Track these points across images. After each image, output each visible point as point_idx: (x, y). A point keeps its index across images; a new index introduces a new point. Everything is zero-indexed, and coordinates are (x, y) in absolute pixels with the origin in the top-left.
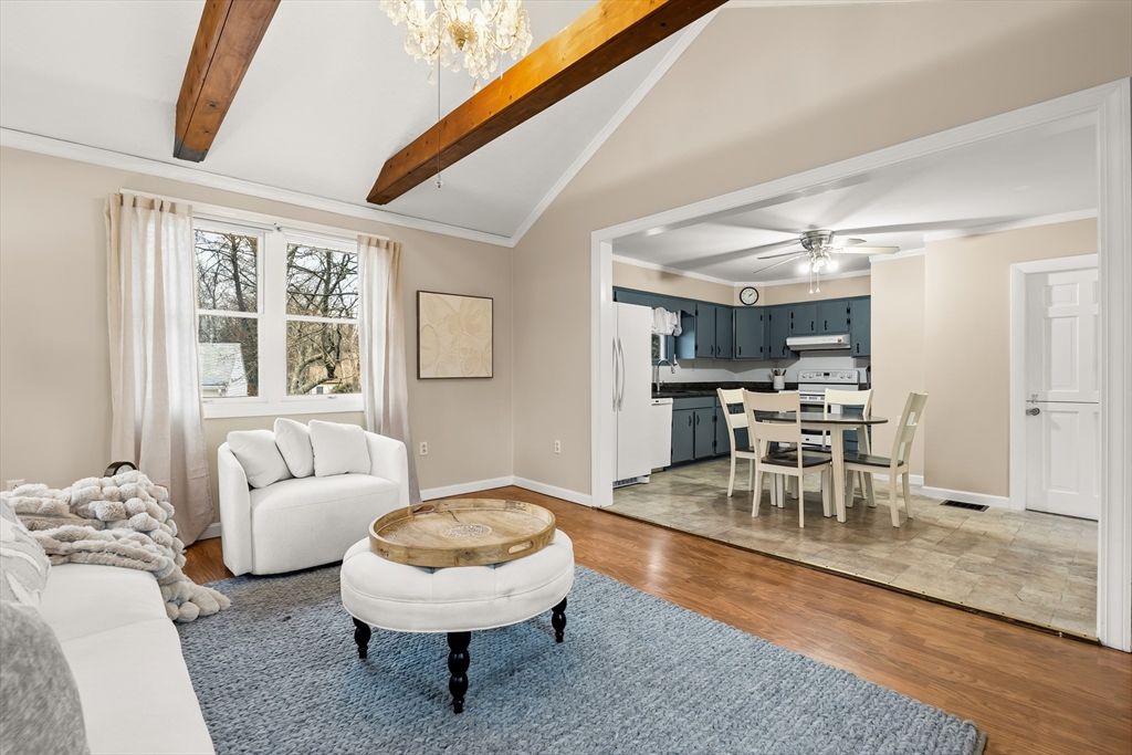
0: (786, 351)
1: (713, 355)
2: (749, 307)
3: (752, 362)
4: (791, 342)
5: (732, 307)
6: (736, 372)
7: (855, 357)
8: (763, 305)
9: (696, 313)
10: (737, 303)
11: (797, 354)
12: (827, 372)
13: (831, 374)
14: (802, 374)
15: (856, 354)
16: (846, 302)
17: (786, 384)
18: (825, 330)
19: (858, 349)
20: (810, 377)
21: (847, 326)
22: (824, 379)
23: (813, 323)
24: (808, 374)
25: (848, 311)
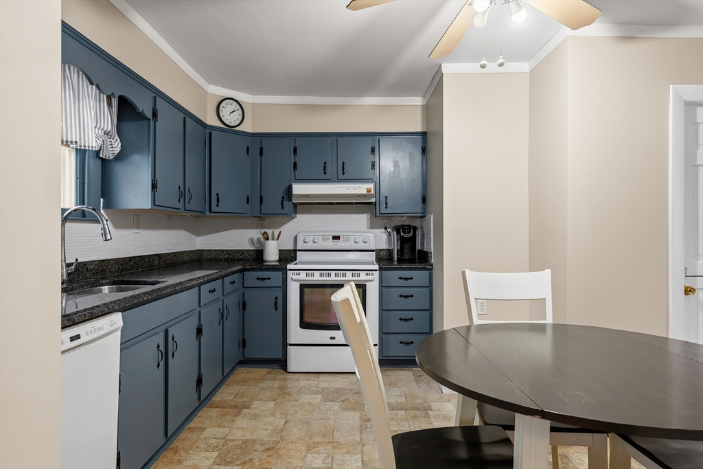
0: (286, 203)
1: (181, 205)
2: (229, 130)
3: (234, 219)
4: (299, 189)
5: (206, 126)
6: (198, 235)
8: (250, 131)
9: (155, 114)
10: (212, 121)
11: (307, 207)
12: (336, 234)
13: (341, 237)
14: (302, 238)
15: (383, 210)
16: (370, 139)
17: (281, 252)
18: (342, 176)
19: (386, 204)
20: (314, 242)
21: (372, 171)
22: (333, 244)
23: (325, 163)
24: (311, 238)
25: (373, 151)
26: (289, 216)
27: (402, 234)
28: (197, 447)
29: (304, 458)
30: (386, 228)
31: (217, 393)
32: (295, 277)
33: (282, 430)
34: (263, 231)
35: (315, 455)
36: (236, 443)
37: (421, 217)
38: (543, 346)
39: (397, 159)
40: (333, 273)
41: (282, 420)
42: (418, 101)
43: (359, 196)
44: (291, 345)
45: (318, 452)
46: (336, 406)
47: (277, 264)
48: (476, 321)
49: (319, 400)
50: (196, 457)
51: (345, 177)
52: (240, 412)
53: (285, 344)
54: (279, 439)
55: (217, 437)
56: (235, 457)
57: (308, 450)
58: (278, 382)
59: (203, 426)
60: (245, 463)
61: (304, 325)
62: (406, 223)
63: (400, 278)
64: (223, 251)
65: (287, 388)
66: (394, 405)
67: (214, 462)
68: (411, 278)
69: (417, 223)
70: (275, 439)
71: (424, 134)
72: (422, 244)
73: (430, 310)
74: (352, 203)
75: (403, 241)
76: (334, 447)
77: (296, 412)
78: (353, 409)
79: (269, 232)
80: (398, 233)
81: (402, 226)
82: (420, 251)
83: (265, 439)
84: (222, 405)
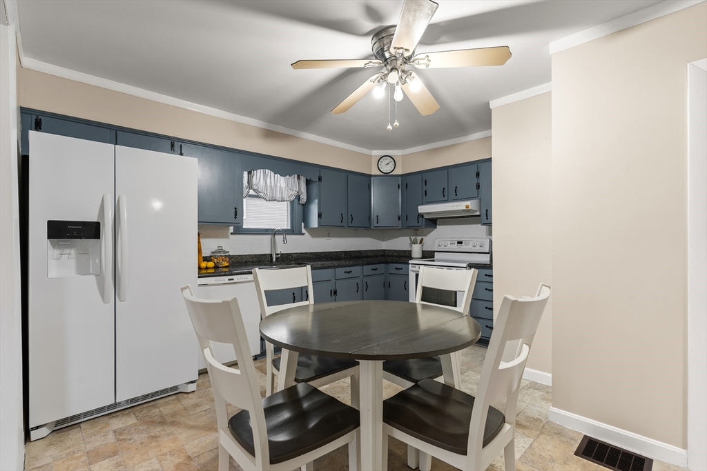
0: (420, 219)
1: (344, 223)
5: (370, 176)
6: (382, 241)
7: (484, 224)
9: (320, 179)
10: (375, 172)
11: (433, 222)
12: (460, 240)
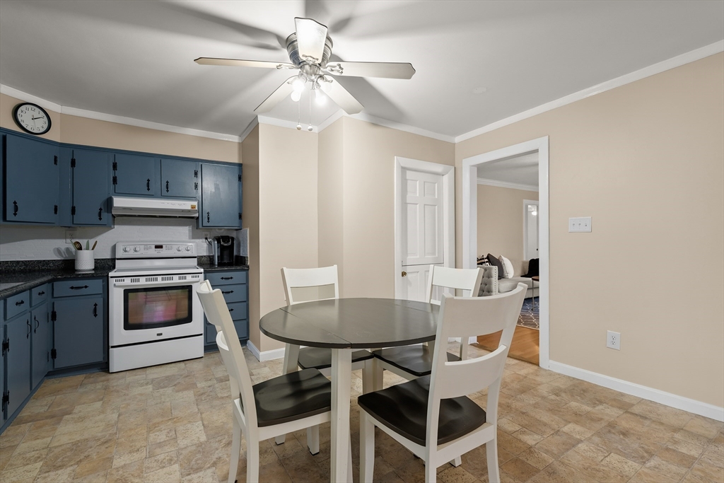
13: (164, 246)
14: (122, 248)
15: (205, 223)
16: (193, 164)
17: (97, 261)
18: (166, 193)
19: (208, 219)
20: (136, 251)
21: (195, 191)
22: (156, 253)
23: (148, 180)
24: (132, 247)
25: (196, 174)
26: (108, 227)
27: (222, 243)
28: (11, 465)
29: (146, 439)
30: (206, 239)
31: (23, 409)
32: (117, 283)
33: (117, 422)
34: (74, 241)
35: (157, 433)
36: (63, 448)
37: (237, 230)
38: (333, 313)
39: (218, 183)
40: (160, 278)
41: (114, 415)
42: (235, 139)
43: (183, 211)
44: (113, 347)
45: (160, 430)
46: (169, 390)
47: (93, 272)
48: (292, 303)
49: (151, 389)
50: (12, 475)
51: (169, 194)
52: (61, 420)
53: (106, 347)
54: (115, 431)
55: (36, 449)
56: (66, 459)
57: (149, 430)
58: (101, 383)
59: (13, 444)
60: (80, 461)
61: (128, 326)
62: (225, 234)
63: (222, 278)
64: (18, 262)
65: (113, 387)
66: (223, 378)
67: (40, 471)
68: (231, 278)
69: (234, 234)
70: (110, 432)
71: (240, 165)
72: (239, 251)
73: (247, 301)
74: (176, 217)
75: (222, 248)
76: (175, 422)
77: (128, 405)
78: (186, 389)
79: (83, 242)
80: (219, 242)
81: (222, 237)
82: (236, 256)
83: (99, 435)
84: (33, 419)
